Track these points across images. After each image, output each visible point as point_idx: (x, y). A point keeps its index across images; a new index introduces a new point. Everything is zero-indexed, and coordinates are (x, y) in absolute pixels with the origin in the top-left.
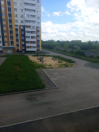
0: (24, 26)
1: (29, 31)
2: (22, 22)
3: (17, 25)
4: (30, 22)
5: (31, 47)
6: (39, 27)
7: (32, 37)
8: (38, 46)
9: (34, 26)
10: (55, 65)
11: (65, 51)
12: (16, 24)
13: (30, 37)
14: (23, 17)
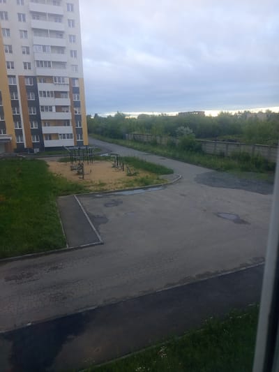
0: (34, 79)
1: (48, 92)
2: (27, 66)
3: (14, 76)
4: (50, 66)
5: (56, 136)
6: (77, 79)
7: (59, 108)
8: (78, 132)
9: (63, 78)
10: (115, 184)
11: (155, 144)
12: (10, 72)
13: (54, 109)
14: (28, 53)
